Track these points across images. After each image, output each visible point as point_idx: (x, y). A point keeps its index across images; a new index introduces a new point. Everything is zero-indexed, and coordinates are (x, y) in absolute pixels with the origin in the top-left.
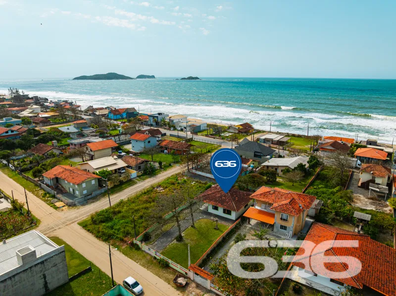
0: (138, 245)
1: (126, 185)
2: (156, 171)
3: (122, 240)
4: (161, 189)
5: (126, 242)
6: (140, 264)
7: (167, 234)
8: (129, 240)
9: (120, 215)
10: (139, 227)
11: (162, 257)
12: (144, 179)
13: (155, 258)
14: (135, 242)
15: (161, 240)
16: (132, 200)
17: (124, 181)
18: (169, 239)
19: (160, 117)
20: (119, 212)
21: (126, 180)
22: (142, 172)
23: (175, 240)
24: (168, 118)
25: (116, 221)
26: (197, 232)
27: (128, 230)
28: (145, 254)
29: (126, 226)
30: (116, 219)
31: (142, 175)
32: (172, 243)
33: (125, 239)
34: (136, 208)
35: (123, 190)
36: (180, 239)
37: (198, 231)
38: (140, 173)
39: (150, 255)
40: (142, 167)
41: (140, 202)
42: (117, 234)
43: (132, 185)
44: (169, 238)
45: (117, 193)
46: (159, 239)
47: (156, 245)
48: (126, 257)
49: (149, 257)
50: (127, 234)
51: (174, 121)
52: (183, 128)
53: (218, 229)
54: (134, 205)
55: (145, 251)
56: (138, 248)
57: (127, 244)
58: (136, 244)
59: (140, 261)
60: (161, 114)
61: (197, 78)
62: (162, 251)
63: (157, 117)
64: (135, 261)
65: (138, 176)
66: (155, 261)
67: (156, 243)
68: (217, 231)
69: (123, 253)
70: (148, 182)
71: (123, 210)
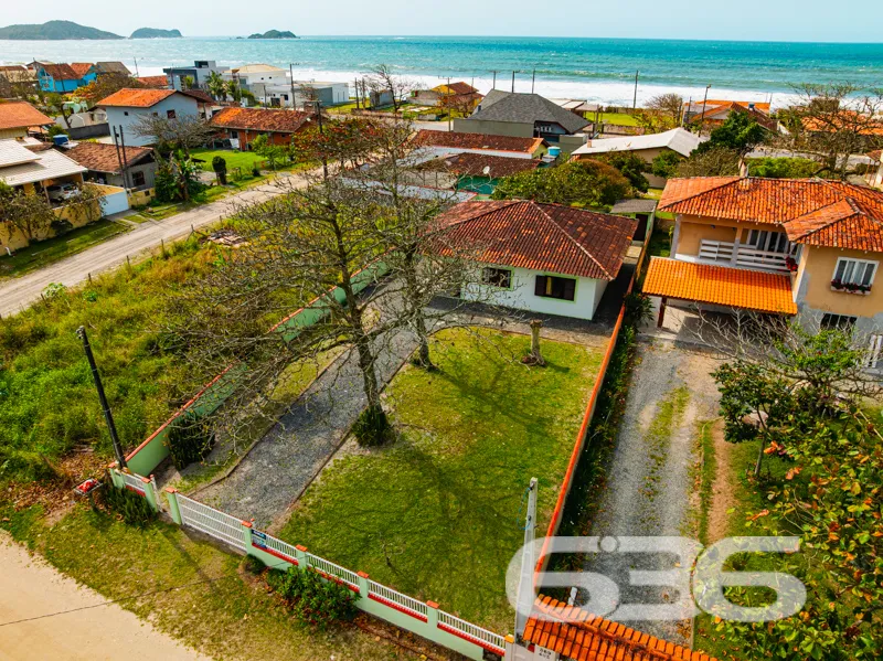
0: (139, 498)
1: (86, 237)
2: (208, 192)
3: (47, 477)
4: (232, 238)
5: (69, 483)
6: (163, 624)
7: (299, 415)
8: (85, 469)
9: (39, 351)
10: (143, 396)
11: (302, 558)
12: (159, 217)
13: (257, 567)
14: (120, 480)
15: (275, 450)
16: (109, 284)
17: (76, 225)
18: (319, 440)
19: (202, 73)
20: (39, 335)
21: (83, 220)
22: (152, 191)
23: (352, 442)
24: (230, 72)
25: (20, 377)
26: (452, 387)
27: (83, 420)
28: (191, 547)
29: (70, 395)
30: (19, 369)
31: (150, 204)
32: (340, 456)
33: (68, 467)
34: (125, 311)
35: (72, 254)
36: (375, 430)
37: (453, 381)
38: (141, 197)
39: (221, 546)
40: (148, 177)
41: (142, 287)
42: (20, 445)
43: (109, 238)
44: (315, 432)
45: (41, 267)
46: (263, 447)
47: (250, 479)
48: (71, 583)
49: (214, 564)
50: (77, 439)
51: (249, 82)
52: (278, 96)
53: (545, 365)
54: (114, 300)
55: (185, 528)
56: (143, 515)
57: (77, 497)
58: (126, 491)
59: (160, 599)
60: (206, 63)
61: (289, 35)
62: (287, 514)
63: (194, 72)
64: (126, 602)
65: (133, 208)
66: (257, 587)
67: (248, 467)
68: (545, 373)
69: (52, 558)
70: (176, 224)
71: (60, 326)
